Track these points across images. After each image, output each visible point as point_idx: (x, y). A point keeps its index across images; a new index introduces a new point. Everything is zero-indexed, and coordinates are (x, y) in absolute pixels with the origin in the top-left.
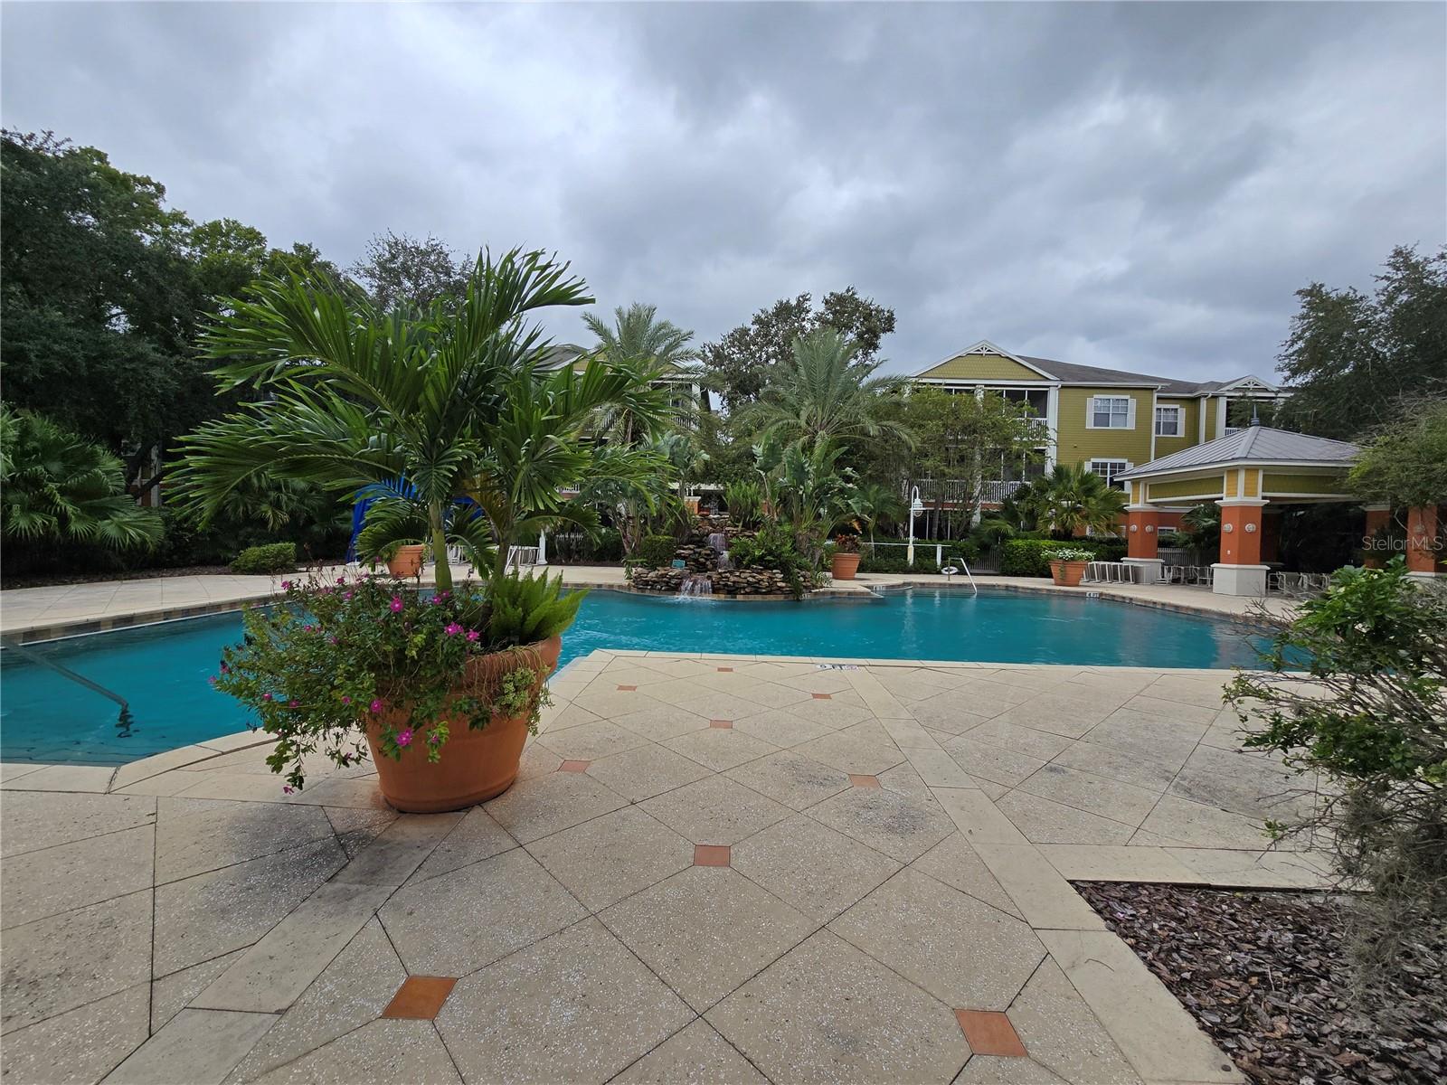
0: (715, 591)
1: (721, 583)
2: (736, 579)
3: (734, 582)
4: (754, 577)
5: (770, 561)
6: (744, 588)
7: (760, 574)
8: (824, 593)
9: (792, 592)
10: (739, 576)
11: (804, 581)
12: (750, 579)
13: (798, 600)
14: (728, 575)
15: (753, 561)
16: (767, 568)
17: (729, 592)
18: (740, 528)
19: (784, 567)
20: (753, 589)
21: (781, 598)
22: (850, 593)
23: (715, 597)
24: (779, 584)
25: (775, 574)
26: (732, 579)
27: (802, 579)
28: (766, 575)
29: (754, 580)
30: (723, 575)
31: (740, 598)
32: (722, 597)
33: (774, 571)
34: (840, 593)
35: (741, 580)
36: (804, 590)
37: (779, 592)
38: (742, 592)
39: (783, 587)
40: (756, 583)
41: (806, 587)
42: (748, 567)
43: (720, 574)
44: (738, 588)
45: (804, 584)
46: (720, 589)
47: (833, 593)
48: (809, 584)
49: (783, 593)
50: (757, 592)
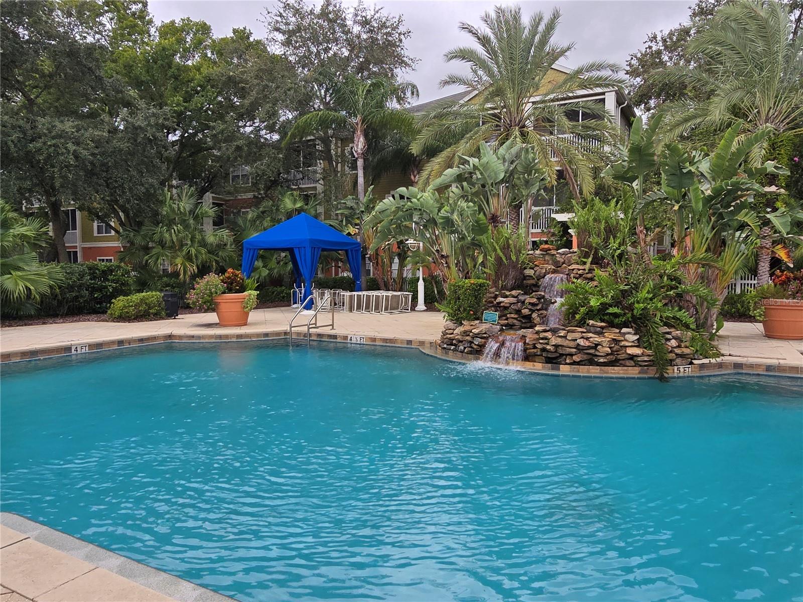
0: (527, 358)
1: (539, 346)
2: (559, 341)
3: (556, 346)
4: (587, 339)
5: (616, 315)
6: (571, 355)
7: (600, 334)
8: (720, 366)
9: (652, 363)
10: (565, 337)
11: (679, 346)
12: (582, 342)
13: (662, 379)
14: (549, 335)
15: (591, 314)
16: (612, 325)
17: (549, 360)
18: (587, 266)
19: (640, 323)
20: (585, 357)
21: (633, 372)
22: (769, 368)
23: (529, 367)
24: (630, 351)
25: (625, 334)
26: (554, 341)
27: (674, 343)
28: (611, 334)
29: (587, 344)
30: (542, 335)
31: (565, 370)
32: (538, 367)
33: (624, 330)
34: (751, 366)
35: (566, 343)
36: (678, 361)
37: (628, 363)
38: (568, 361)
39: (637, 356)
40: (589, 348)
41: (681, 356)
42: (582, 323)
43: (538, 333)
44: (561, 355)
45: (678, 351)
46: (535, 355)
47: (737, 366)
48: (686, 351)
49: (637, 364)
50: (591, 361)
